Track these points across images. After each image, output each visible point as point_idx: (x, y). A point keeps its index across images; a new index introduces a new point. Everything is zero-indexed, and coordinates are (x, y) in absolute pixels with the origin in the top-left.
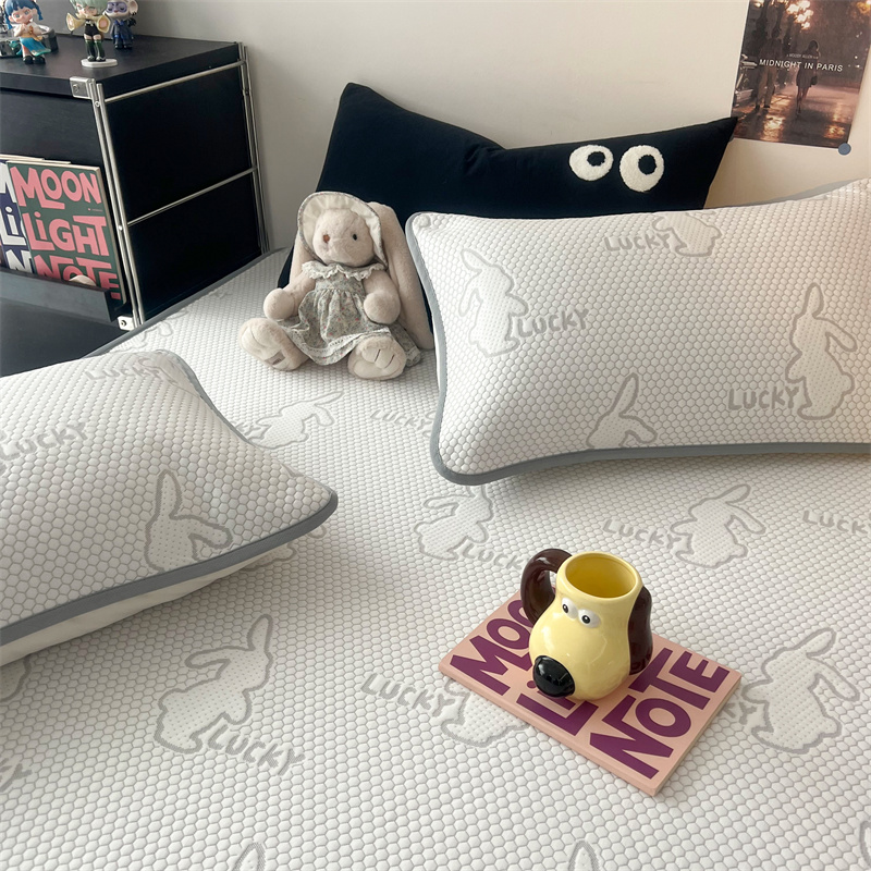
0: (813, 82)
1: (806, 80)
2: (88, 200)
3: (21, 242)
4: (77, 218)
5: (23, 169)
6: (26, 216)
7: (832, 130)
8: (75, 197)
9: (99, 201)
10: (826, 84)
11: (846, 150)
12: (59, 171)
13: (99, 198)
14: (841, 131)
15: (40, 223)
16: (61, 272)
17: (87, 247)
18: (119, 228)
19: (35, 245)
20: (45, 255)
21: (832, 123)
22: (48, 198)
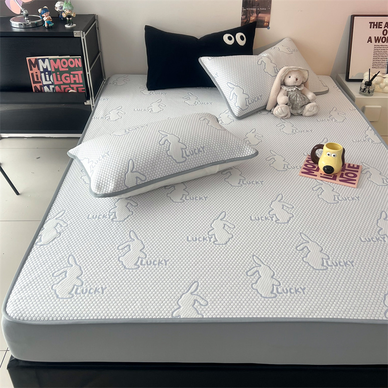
0: (260, 13)
1: (258, 12)
2: (77, 66)
3: (50, 83)
4: (72, 73)
5: (55, 60)
7: (265, 24)
8: (72, 66)
10: (263, 13)
11: (269, 28)
12: (67, 59)
13: (81, 65)
14: (267, 24)
15: (59, 76)
16: (64, 90)
17: (75, 81)
18: (87, 73)
19: (56, 83)
20: (59, 86)
21: (265, 22)
22: (62, 67)
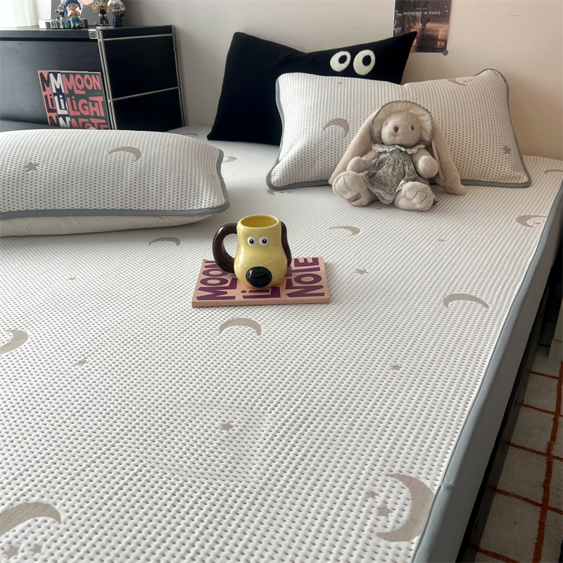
0: (428, 21)
1: (425, 20)
2: (95, 88)
3: (66, 112)
4: (90, 98)
5: (67, 76)
6: (68, 99)
7: (439, 43)
8: (90, 87)
9: (100, 89)
10: (434, 21)
11: (446, 53)
12: (83, 75)
13: (100, 87)
14: (443, 44)
15: (74, 102)
16: (83, 126)
17: (95, 112)
18: (109, 101)
19: (72, 113)
20: (76, 118)
21: (439, 40)
22: (78, 89)
